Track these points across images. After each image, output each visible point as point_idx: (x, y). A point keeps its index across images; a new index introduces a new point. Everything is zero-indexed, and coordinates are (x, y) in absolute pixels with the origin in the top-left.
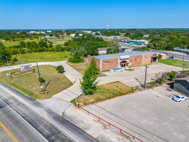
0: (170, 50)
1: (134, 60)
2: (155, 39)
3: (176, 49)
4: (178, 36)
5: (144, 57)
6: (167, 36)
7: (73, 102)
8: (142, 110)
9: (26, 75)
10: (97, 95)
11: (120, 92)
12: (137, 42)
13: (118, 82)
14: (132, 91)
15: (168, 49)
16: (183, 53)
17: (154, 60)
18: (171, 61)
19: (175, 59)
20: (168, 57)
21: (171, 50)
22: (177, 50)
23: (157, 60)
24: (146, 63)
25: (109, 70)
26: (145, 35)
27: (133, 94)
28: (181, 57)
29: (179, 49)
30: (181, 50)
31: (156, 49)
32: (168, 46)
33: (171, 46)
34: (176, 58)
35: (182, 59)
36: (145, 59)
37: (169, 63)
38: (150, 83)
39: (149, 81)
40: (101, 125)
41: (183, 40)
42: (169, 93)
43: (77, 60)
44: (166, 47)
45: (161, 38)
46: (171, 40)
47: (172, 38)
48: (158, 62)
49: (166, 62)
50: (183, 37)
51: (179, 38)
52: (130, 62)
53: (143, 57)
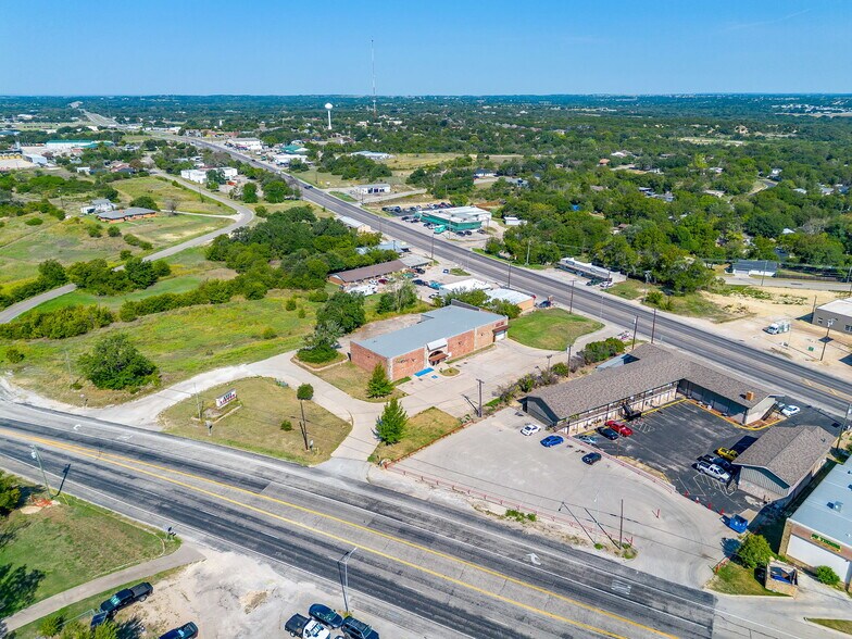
1: (457, 345)
3: (563, 261)
5: (478, 334)
7: (371, 459)
8: (478, 457)
9: (232, 415)
10: (405, 442)
11: (441, 432)
12: (457, 224)
13: (433, 408)
14: (461, 425)
16: (582, 276)
18: (539, 327)
22: (567, 267)
24: (482, 346)
25: (407, 379)
26: (480, 175)
27: (462, 431)
29: (570, 262)
30: (577, 266)
34: (557, 305)
36: (480, 339)
37: (533, 335)
38: (490, 404)
39: (487, 399)
40: (427, 486)
42: (519, 420)
43: (324, 354)
48: (509, 336)
52: (449, 351)
53: (476, 335)
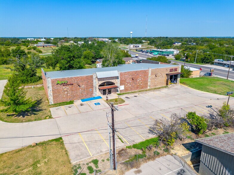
0: (207, 63)
1: (131, 81)
2: (188, 48)
3: (216, 61)
4: (221, 45)
5: (152, 74)
6: (206, 44)
12: (163, 52)
15: (205, 62)
16: (228, 67)
17: (174, 80)
18: (205, 82)
19: (214, 77)
20: (203, 74)
21: (210, 63)
22: (218, 63)
23: (179, 79)
24: (156, 86)
25: (71, 103)
26: (176, 44)
28: (224, 73)
29: (221, 61)
30: (225, 62)
31: (187, 62)
32: (205, 57)
33: (209, 57)
34: (216, 76)
35: (225, 77)
36: (153, 79)
37: (201, 85)
41: (228, 49)
44: (201, 59)
45: (197, 46)
46: (211, 49)
47: (212, 46)
48: (180, 83)
49: (196, 83)
50: (228, 46)
51: (222, 46)
52: (120, 84)
53: (150, 75)
